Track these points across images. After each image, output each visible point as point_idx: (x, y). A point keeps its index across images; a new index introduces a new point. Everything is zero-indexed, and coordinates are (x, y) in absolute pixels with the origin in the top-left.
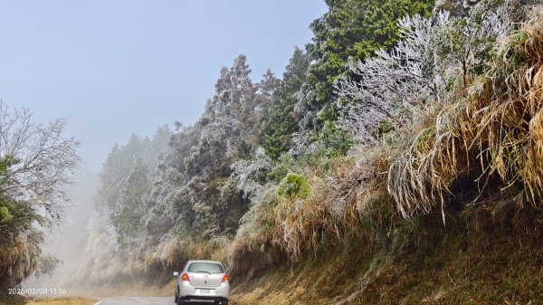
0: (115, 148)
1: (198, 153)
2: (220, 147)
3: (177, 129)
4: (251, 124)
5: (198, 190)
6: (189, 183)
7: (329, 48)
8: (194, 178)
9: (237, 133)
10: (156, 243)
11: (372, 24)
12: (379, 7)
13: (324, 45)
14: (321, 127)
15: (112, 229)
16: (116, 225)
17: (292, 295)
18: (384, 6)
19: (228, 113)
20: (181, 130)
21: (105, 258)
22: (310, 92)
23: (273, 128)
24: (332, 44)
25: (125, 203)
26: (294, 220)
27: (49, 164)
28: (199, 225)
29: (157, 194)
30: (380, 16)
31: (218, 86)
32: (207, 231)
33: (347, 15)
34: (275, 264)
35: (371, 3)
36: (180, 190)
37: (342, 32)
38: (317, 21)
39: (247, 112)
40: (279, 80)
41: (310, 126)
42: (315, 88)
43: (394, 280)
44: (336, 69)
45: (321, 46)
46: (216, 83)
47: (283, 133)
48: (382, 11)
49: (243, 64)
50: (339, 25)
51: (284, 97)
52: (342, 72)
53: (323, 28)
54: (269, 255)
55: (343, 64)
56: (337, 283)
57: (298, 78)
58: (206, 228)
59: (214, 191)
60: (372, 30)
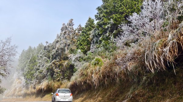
0: (23, 51)
1: (55, 52)
2: (63, 50)
3: (47, 44)
4: (74, 42)
5: (55, 64)
6: (52, 62)
7: (104, 16)
8: (54, 60)
9: (69, 45)
10: (40, 83)
11: (118, 8)
12: (121, 2)
13: (102, 15)
14: (101, 43)
15: (23, 78)
16: (25, 76)
17: (96, 100)
18: (122, 2)
19: (66, 38)
20: (48, 44)
21: (20, 88)
22: (97, 31)
23: (82, 43)
24: (105, 15)
25: (28, 69)
26: (96, 74)
27: (6, 55)
28: (55, 76)
29: (39, 66)
30: (121, 6)
31: (62, 29)
32: (59, 78)
33: (110, 5)
34: (87, 89)
35: (118, 1)
36: (48, 65)
37: (108, 11)
38: (99, 7)
39: (73, 38)
40: (83, 28)
41: (97, 42)
42: (99, 30)
43: (143, 95)
44: (106, 23)
45: (101, 15)
46: (61, 28)
47: (85, 45)
48: (122, 4)
49: (72, 22)
50: (107, 8)
51: (86, 33)
52: (109, 24)
53: (101, 9)
54: (84, 86)
55: (109, 21)
56: (116, 96)
57: (90, 27)
58: (58, 77)
59: (61, 65)
60: (118, 10)
